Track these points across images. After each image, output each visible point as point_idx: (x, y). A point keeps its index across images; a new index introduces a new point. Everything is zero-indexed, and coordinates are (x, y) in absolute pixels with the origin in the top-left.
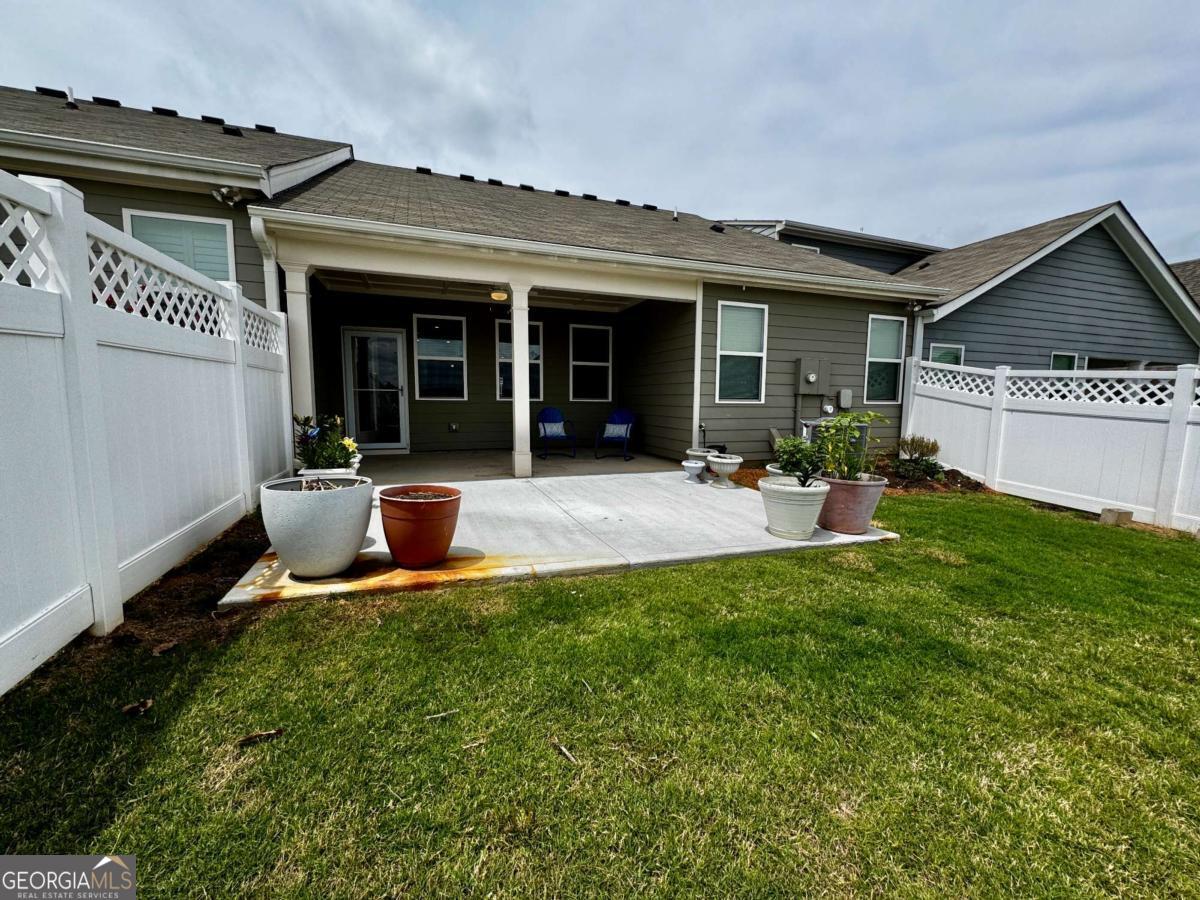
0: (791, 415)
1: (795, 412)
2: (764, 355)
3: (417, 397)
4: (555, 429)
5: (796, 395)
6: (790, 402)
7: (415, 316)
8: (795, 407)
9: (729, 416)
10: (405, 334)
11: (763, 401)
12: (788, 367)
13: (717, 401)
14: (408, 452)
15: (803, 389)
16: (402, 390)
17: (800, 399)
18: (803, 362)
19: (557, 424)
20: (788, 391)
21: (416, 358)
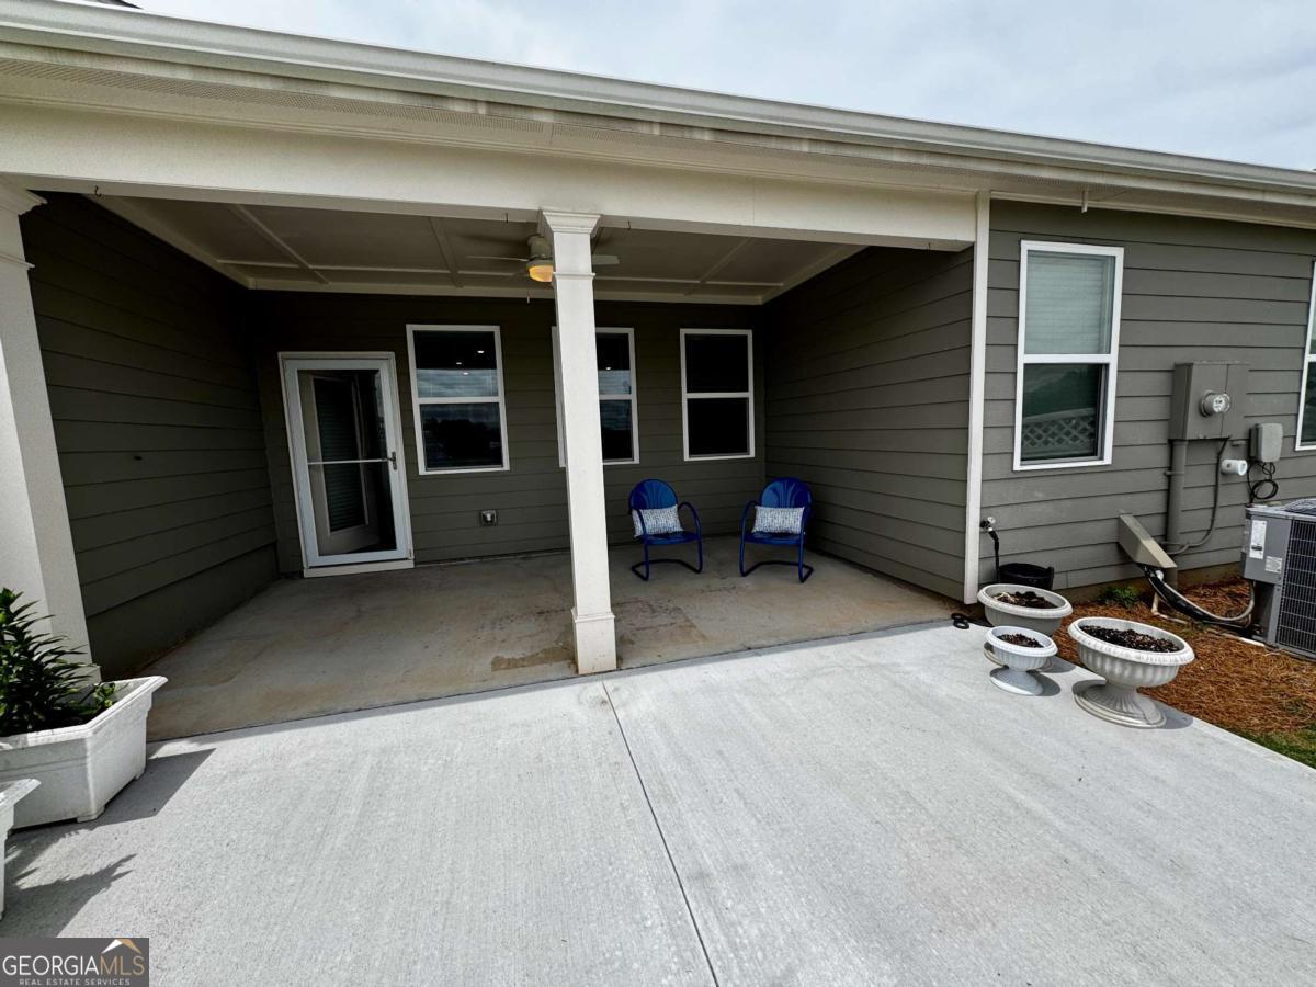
0: (1161, 483)
1: (1169, 478)
2: (1112, 359)
3: (422, 470)
4: (663, 520)
5: (1172, 444)
6: (1159, 457)
7: (410, 328)
8: (1170, 469)
9: (1040, 496)
10: (393, 362)
11: (1108, 460)
12: (1158, 383)
13: (1017, 466)
14: (410, 565)
15: (1195, 428)
16: (394, 459)
17: (1182, 453)
18: (1195, 369)
19: (667, 510)
20: (1157, 434)
21: (417, 401)
